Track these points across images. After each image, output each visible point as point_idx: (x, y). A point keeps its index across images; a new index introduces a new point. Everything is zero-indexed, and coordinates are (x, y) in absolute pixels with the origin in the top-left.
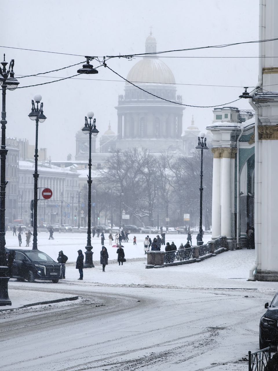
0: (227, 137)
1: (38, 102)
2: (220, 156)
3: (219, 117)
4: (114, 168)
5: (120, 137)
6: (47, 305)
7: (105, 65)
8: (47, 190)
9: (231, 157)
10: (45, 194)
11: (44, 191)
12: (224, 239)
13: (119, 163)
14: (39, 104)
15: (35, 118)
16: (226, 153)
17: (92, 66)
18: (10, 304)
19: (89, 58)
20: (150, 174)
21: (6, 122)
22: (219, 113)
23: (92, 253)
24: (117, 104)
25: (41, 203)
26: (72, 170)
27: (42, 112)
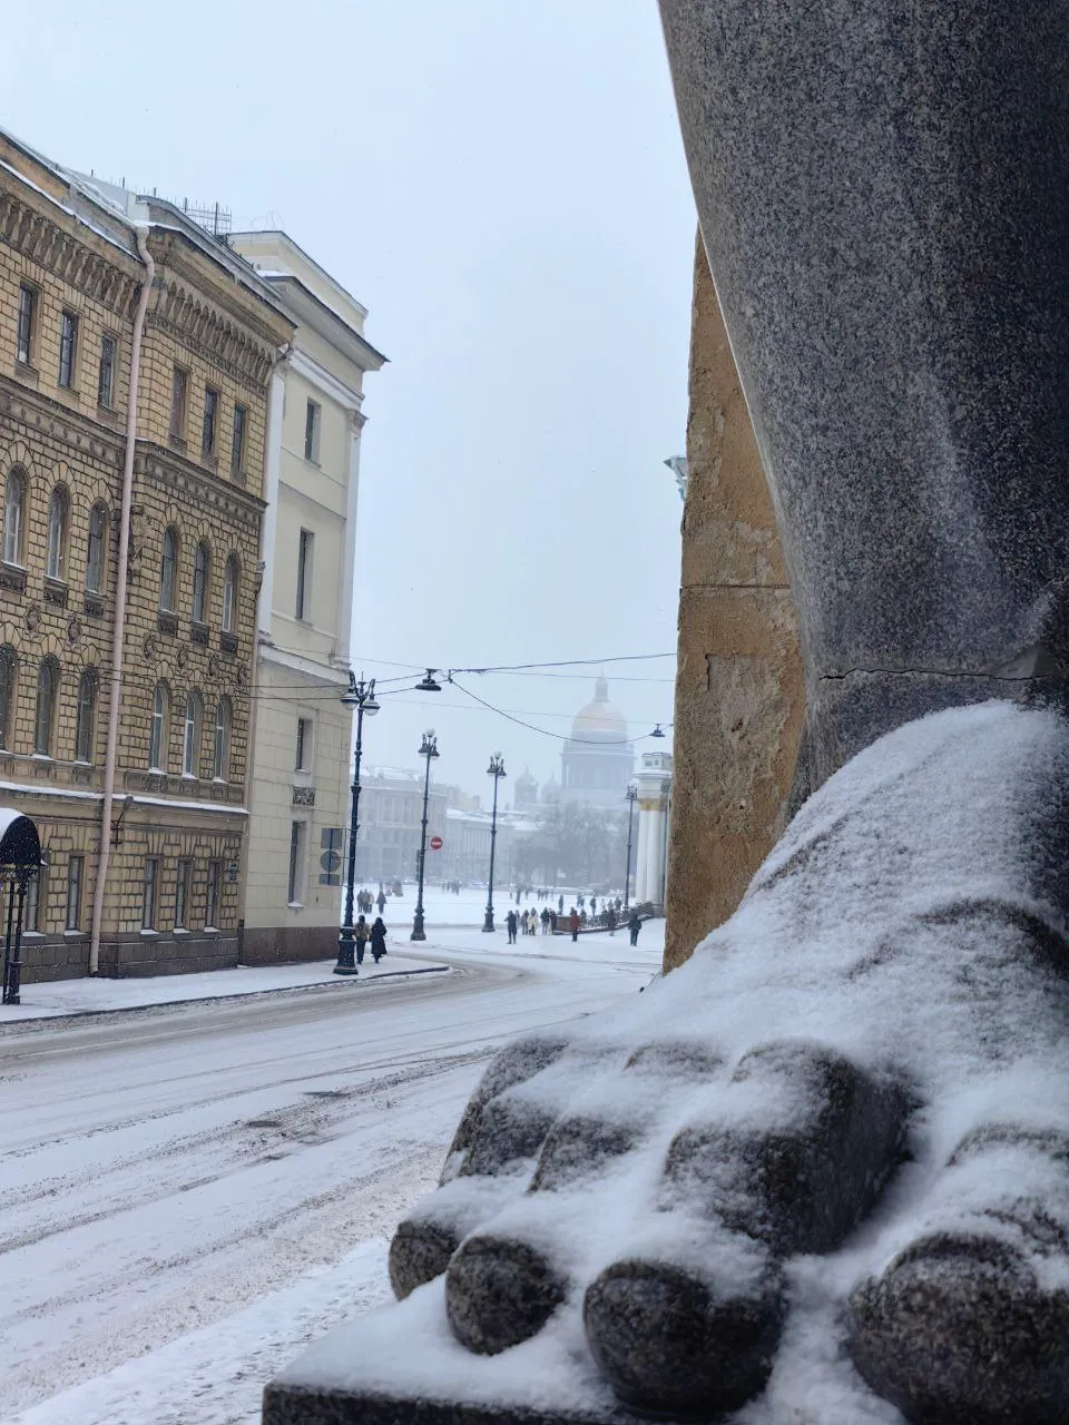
0: (657, 786)
1: (430, 736)
2: (648, 808)
3: (648, 764)
4: (551, 820)
5: (564, 785)
6: (404, 976)
7: (451, 681)
8: (438, 840)
9: (661, 810)
10: (434, 843)
11: (433, 840)
12: (649, 905)
13: (558, 815)
14: (432, 739)
15: (426, 754)
16: (656, 805)
17: (433, 682)
18: (356, 973)
19: (430, 671)
20: (591, 829)
21: (361, 753)
22: (650, 759)
23: (492, 915)
24: (562, 751)
25: (429, 854)
26: (506, 820)
27: (435, 748)
